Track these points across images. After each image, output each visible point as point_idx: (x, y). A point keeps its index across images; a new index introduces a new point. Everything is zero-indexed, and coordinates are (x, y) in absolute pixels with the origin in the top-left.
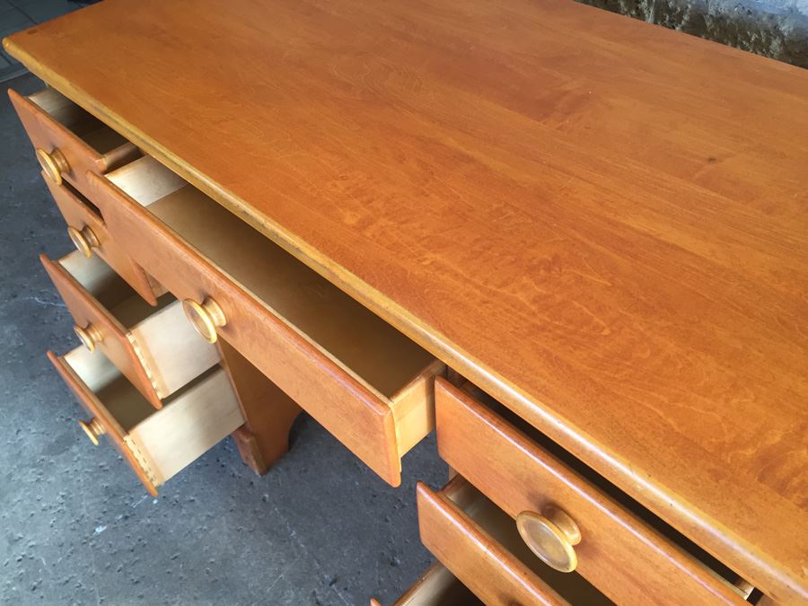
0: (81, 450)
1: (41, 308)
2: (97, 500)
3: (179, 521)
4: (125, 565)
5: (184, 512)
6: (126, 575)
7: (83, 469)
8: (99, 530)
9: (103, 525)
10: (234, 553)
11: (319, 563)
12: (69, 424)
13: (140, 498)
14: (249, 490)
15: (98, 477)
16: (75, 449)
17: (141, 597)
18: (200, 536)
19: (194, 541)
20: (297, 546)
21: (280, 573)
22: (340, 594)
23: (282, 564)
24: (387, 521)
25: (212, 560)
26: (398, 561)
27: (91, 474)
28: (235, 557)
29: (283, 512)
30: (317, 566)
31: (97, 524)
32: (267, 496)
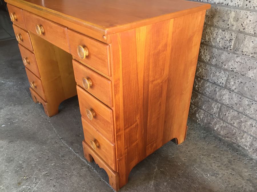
0: (3, 111)
1: (3, 83)
2: (4, 120)
3: (25, 125)
4: (7, 133)
5: (26, 123)
6: (7, 135)
7: (3, 114)
8: (3, 126)
9: (4, 125)
10: (37, 132)
11: (59, 135)
12: (2, 105)
13: (16, 120)
14: (45, 120)
15: (6, 116)
16: (2, 110)
17: (10, 139)
18: (29, 128)
19: (27, 129)
20: (54, 131)
21: (48, 136)
22: (63, 141)
23: (49, 135)
24: (80, 128)
25: (31, 133)
26: (80, 136)
27: (5, 115)
28: (37, 133)
29: (53, 125)
30: (58, 135)
31: (3, 125)
32: (50, 122)
